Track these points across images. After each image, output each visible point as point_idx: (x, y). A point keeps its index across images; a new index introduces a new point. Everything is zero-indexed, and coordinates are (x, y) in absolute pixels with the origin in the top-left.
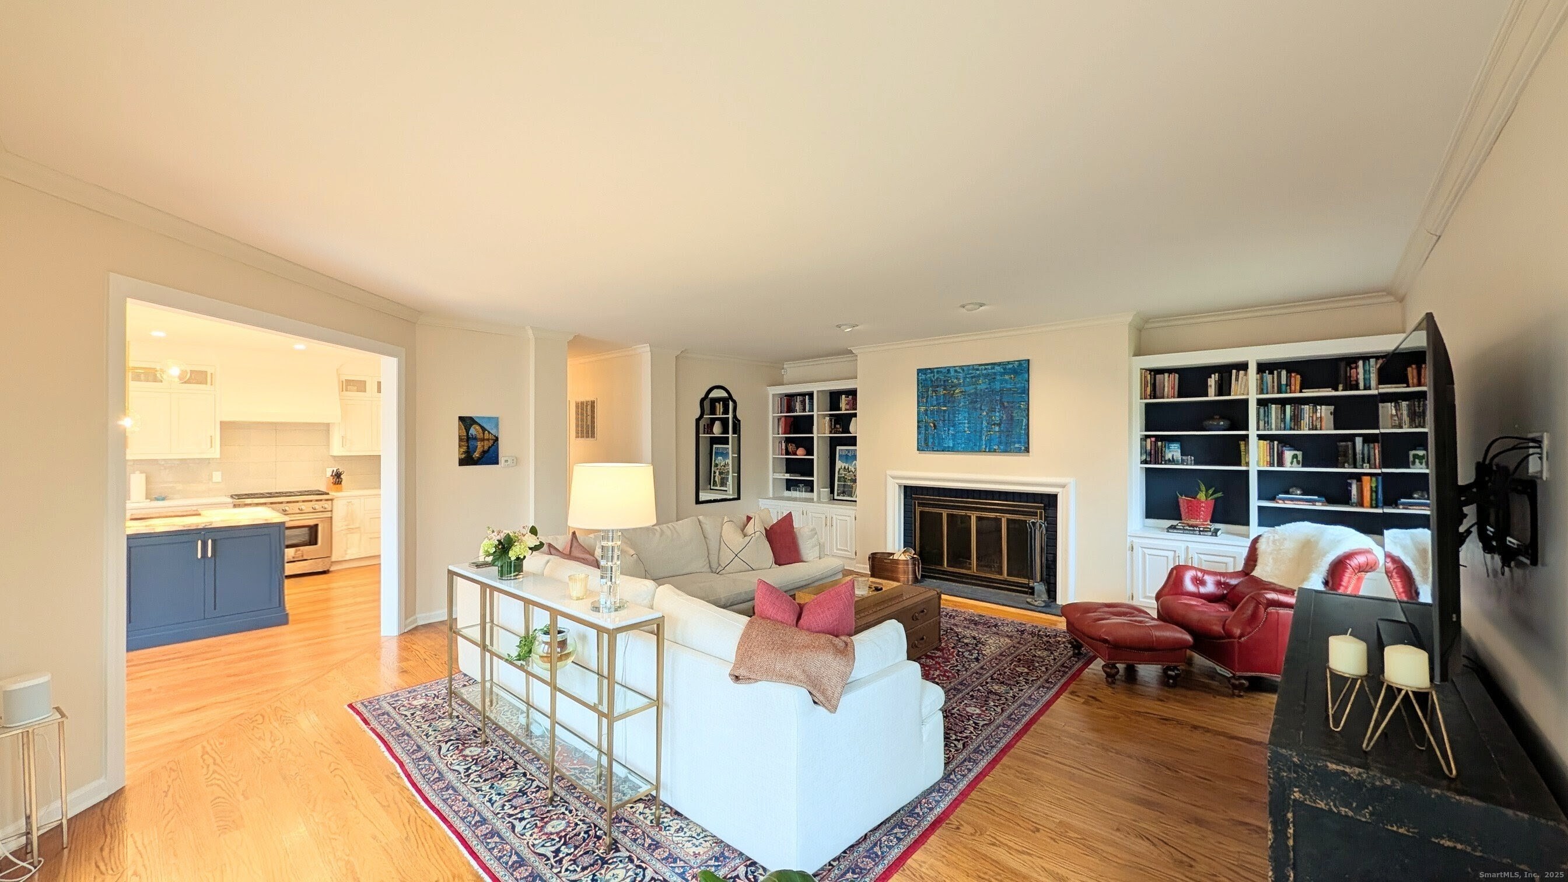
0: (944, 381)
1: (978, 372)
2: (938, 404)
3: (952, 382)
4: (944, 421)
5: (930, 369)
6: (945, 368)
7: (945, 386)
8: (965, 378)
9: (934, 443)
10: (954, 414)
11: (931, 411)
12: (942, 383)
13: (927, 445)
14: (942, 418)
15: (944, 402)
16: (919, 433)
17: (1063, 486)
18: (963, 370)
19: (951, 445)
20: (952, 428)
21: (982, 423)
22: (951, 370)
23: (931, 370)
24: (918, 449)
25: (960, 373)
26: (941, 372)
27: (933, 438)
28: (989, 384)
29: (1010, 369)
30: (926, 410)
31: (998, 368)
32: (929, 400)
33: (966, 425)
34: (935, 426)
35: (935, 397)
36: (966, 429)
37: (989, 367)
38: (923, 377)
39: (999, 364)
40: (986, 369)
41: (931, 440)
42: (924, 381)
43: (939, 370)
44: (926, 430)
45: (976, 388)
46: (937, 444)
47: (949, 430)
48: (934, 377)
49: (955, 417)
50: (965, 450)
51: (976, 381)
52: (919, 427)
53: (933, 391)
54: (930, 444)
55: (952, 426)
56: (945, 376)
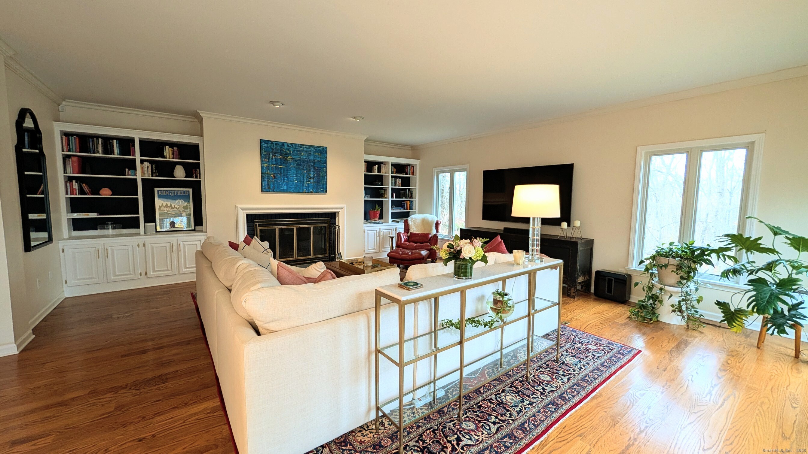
0: (281, 150)
1: (301, 149)
2: (277, 164)
3: (286, 152)
4: (281, 174)
5: (270, 141)
6: (281, 142)
7: (281, 153)
8: (294, 151)
9: (274, 187)
10: (287, 170)
11: (272, 167)
12: (279, 151)
13: (269, 188)
14: (279, 173)
15: (280, 163)
16: (262, 180)
17: (341, 208)
18: (293, 146)
19: (286, 188)
20: (286, 179)
21: (304, 177)
22: (285, 144)
23: (272, 142)
24: (262, 191)
25: (290, 147)
26: (278, 144)
27: (274, 184)
28: (308, 156)
29: (318, 150)
30: (268, 167)
31: (312, 149)
32: (270, 160)
33: (295, 178)
34: (274, 177)
35: (274, 159)
36: (295, 180)
37: (308, 147)
38: (266, 145)
39: (313, 146)
40: (305, 148)
41: (272, 186)
42: (266, 148)
43: (277, 143)
44: (268, 179)
45: (300, 157)
46: (276, 188)
47: (284, 179)
48: (273, 146)
49: (287, 172)
50: (294, 192)
51: (300, 153)
52: (262, 177)
53: (273, 155)
54: (271, 187)
55: (286, 178)
56: (281, 148)
